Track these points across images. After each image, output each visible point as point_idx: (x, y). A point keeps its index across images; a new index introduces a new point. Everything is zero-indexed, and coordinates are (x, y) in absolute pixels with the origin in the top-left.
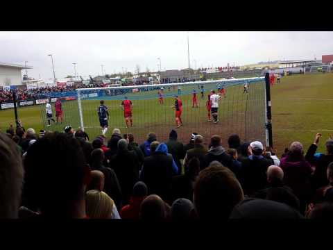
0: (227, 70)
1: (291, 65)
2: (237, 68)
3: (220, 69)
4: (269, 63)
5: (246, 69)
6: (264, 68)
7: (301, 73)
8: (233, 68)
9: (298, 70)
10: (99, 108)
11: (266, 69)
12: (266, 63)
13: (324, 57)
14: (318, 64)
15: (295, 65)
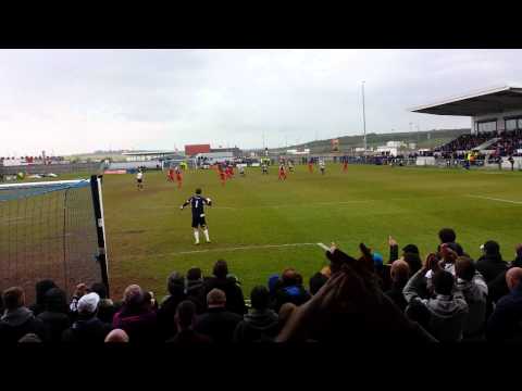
0: (41, 162)
1: (143, 158)
2: (61, 159)
3: (29, 159)
4: (110, 152)
5: (74, 162)
6: (103, 161)
7: (158, 168)
8: (53, 158)
9: (153, 164)
10: (194, 200)
11: (107, 161)
12: (106, 153)
13: (187, 148)
14: (179, 158)
15: (149, 157)
